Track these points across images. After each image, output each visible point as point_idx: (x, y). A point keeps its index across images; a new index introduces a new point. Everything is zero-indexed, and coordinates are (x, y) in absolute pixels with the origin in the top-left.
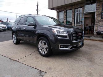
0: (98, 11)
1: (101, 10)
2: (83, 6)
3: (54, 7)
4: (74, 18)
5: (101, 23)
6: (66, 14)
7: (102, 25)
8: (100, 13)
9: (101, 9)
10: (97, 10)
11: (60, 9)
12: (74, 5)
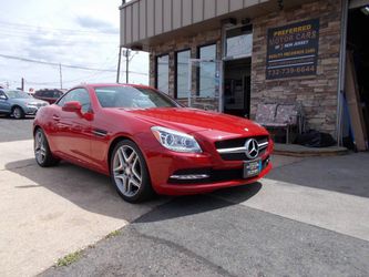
0: (258, 53)
1: (265, 52)
2: (220, 39)
3: (136, 39)
4: (195, 76)
5: (265, 92)
6: (173, 64)
7: (267, 100)
8: (261, 61)
9: (265, 47)
10: (254, 50)
11: (159, 48)
12: (196, 35)
